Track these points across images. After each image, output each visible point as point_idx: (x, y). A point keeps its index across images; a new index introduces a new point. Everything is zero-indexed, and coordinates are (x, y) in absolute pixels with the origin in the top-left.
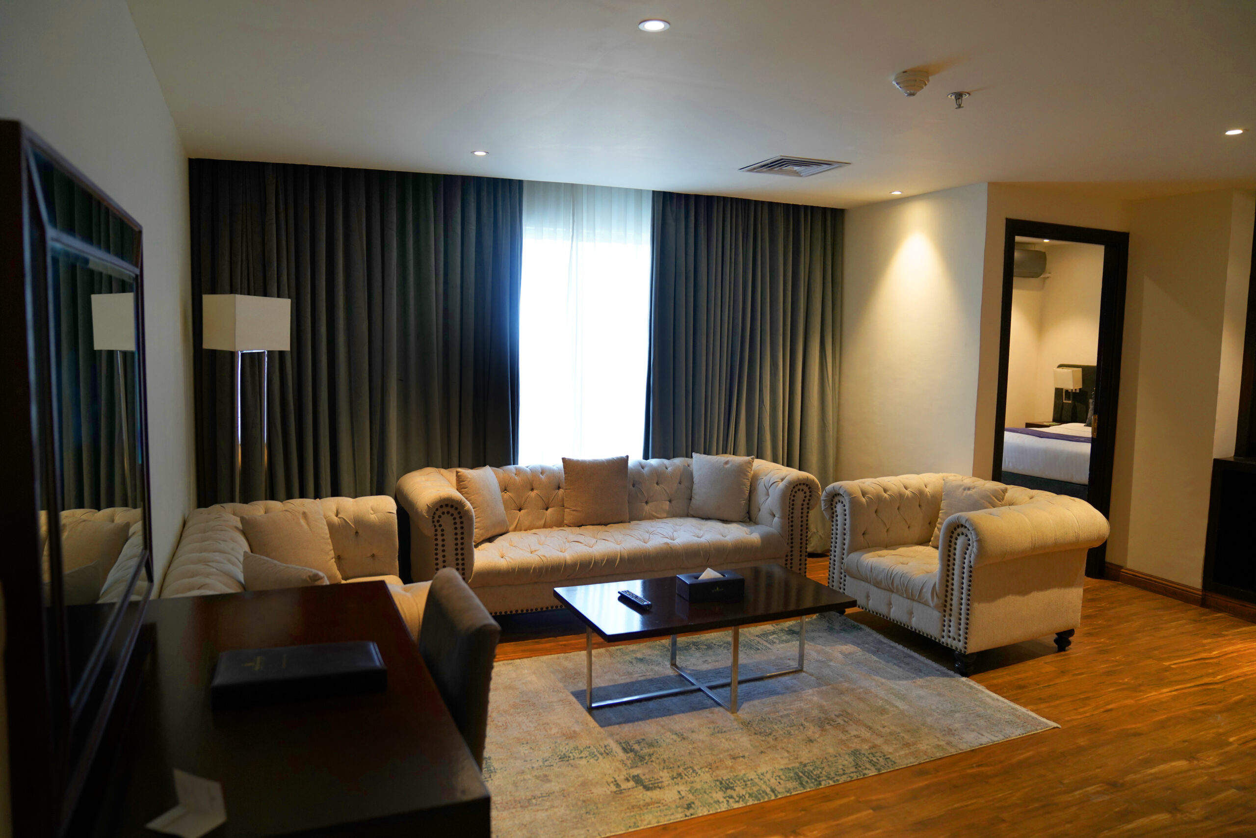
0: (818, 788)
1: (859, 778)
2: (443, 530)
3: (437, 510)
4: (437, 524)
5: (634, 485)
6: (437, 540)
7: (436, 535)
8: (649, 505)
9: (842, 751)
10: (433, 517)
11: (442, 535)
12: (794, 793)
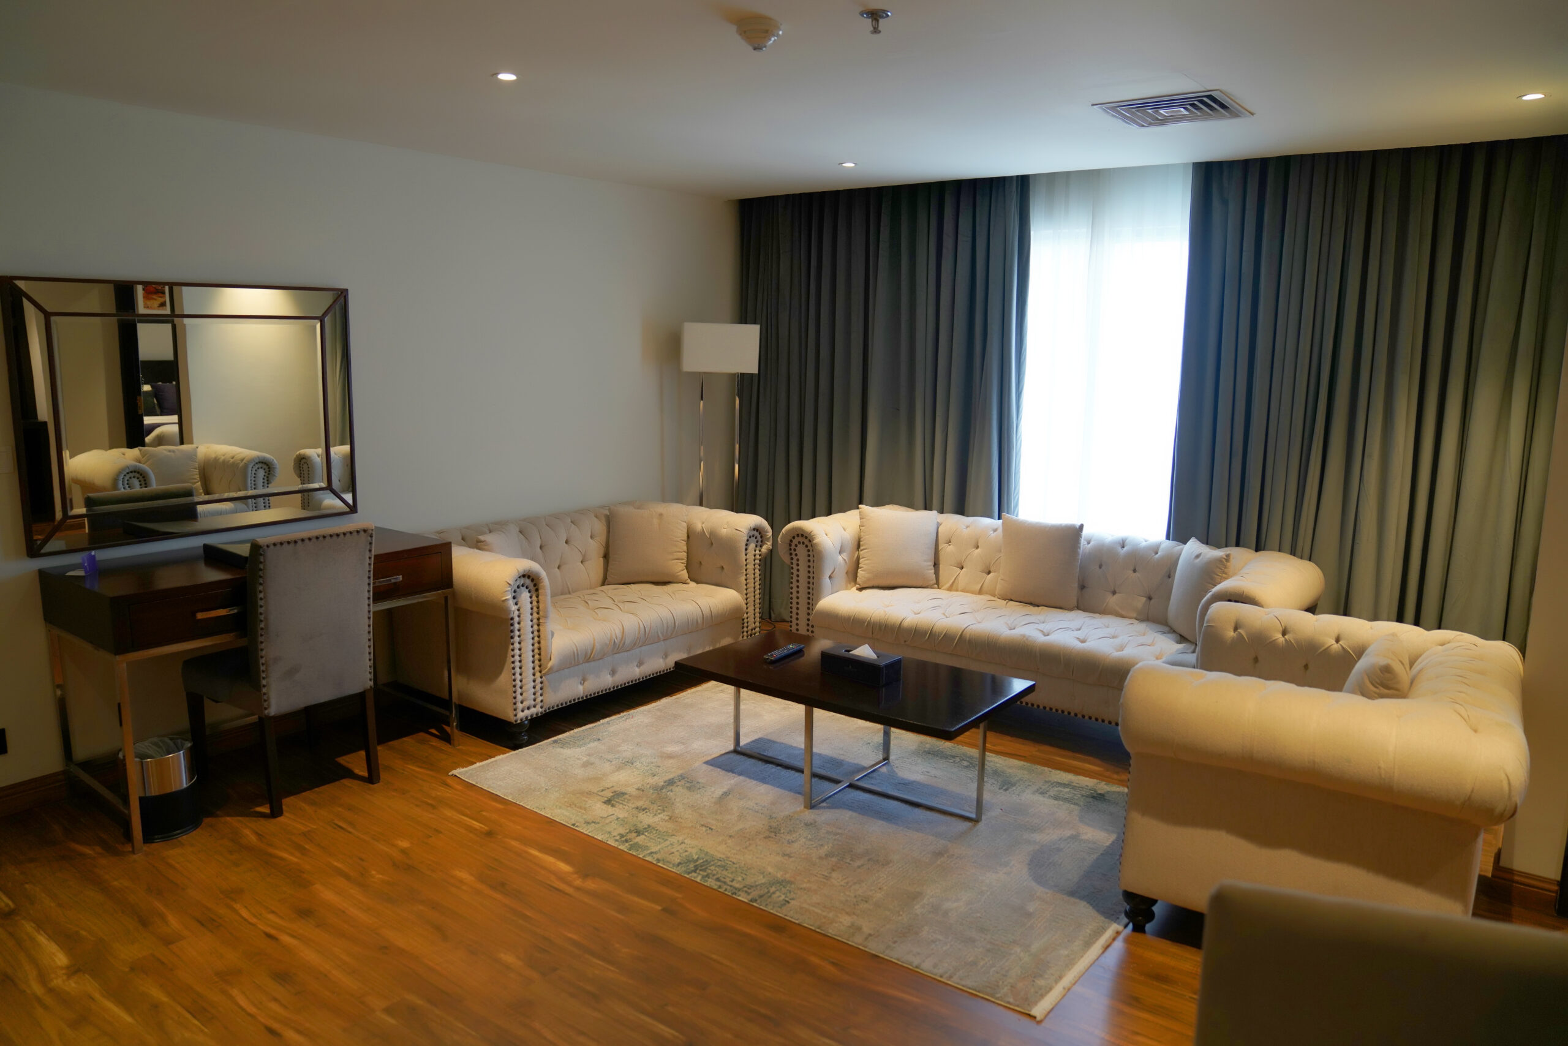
0: (683, 874)
1: (726, 892)
2: (798, 560)
3: (794, 537)
4: (794, 553)
5: (1100, 567)
6: (792, 568)
7: (792, 563)
8: (1117, 596)
9: (779, 875)
10: (790, 545)
11: (798, 565)
12: (659, 864)
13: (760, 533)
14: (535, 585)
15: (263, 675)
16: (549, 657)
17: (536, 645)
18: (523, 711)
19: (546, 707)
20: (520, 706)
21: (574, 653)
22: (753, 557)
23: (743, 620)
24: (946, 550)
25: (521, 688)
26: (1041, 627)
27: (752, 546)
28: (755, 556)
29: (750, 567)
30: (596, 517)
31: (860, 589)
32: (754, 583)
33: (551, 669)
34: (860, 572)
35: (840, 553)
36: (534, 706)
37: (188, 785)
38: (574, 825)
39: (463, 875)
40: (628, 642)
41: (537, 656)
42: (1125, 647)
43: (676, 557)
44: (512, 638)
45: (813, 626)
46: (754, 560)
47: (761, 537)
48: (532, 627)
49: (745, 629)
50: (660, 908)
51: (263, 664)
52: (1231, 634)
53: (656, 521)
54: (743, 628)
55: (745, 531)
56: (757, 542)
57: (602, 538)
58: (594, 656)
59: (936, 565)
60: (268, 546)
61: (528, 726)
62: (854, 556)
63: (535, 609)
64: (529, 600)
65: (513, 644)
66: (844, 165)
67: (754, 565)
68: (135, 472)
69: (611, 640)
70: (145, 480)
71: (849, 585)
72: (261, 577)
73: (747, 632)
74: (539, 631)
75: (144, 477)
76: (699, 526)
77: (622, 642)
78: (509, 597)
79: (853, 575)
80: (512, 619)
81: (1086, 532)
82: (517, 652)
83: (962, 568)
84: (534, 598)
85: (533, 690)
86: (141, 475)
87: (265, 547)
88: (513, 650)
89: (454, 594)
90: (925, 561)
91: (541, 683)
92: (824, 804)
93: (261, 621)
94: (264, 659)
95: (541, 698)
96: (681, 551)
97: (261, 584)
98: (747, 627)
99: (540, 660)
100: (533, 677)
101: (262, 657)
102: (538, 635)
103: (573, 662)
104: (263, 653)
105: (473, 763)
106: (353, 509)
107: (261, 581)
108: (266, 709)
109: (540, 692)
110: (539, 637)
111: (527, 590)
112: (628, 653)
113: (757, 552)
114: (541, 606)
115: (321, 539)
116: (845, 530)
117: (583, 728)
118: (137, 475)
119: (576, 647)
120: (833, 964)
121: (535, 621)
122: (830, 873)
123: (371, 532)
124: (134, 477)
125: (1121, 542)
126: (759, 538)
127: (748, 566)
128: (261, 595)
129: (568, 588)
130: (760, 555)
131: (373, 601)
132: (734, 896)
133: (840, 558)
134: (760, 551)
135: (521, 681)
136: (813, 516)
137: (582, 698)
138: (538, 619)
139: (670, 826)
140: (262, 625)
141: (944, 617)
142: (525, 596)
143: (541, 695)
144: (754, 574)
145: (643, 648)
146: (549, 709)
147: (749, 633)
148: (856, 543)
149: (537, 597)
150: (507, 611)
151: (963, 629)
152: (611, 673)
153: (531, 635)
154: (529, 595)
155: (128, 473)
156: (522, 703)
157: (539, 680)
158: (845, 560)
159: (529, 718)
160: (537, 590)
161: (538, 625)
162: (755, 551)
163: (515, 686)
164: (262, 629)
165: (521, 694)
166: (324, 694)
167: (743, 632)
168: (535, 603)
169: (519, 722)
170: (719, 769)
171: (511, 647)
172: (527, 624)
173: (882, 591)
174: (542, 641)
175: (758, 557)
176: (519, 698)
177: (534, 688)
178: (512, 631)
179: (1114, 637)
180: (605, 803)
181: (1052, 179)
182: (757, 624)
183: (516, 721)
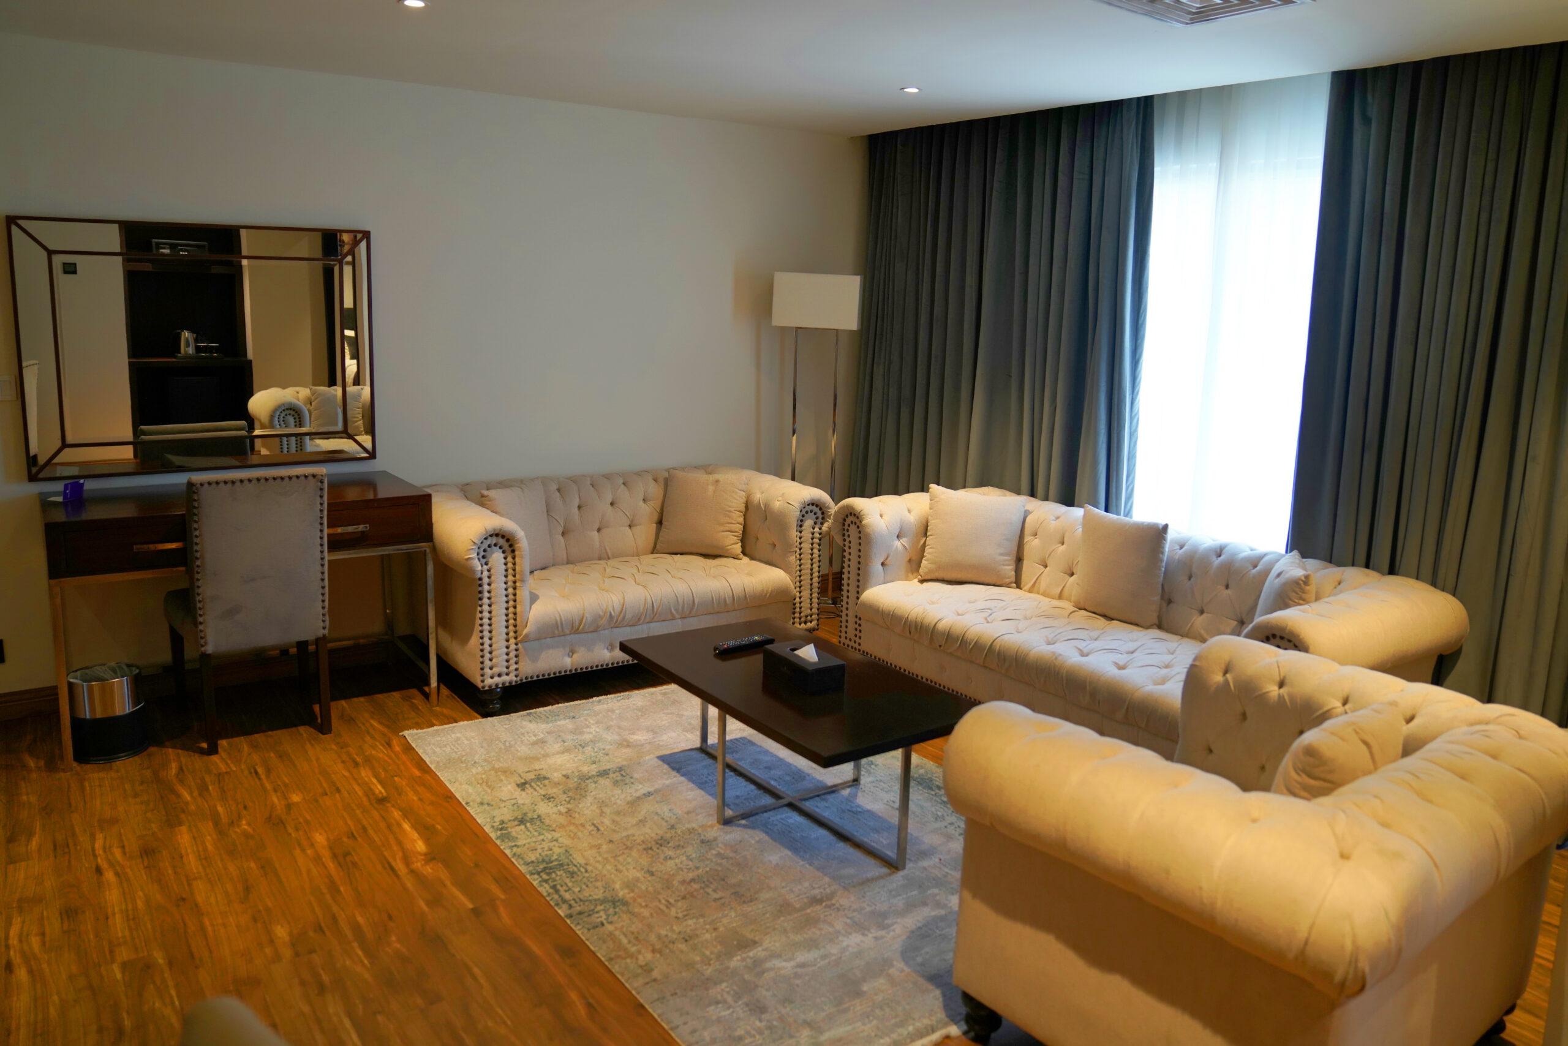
0: (525, 874)
1: (550, 902)
2: (850, 542)
3: (847, 516)
4: (847, 534)
5: (1190, 578)
6: (845, 551)
7: (845, 545)
8: (1205, 615)
9: (621, 894)
10: (844, 525)
11: (850, 548)
12: (513, 860)
13: (821, 509)
14: (511, 546)
15: (200, 612)
16: (525, 623)
17: (511, 610)
18: (492, 677)
19: (522, 676)
20: (488, 672)
21: (557, 622)
22: (811, 535)
23: (794, 604)
24: (1032, 545)
25: (490, 653)
26: (1081, 645)
27: (809, 523)
28: (813, 534)
29: (806, 546)
30: (655, 480)
31: (922, 581)
32: (812, 565)
33: (526, 636)
34: (924, 562)
35: (898, 537)
36: (507, 674)
37: (131, 710)
38: (467, 803)
39: (320, 838)
40: (629, 616)
41: (511, 622)
42: (1169, 680)
43: (727, 529)
44: (481, 599)
45: (860, 619)
46: (812, 539)
47: (823, 513)
48: (506, 590)
49: (797, 615)
50: (471, 906)
51: (200, 601)
52: (1218, 678)
53: (711, 488)
54: (794, 613)
55: (797, 505)
56: (817, 518)
57: (656, 504)
58: (584, 627)
59: (1019, 560)
60: (202, 485)
61: (500, 694)
62: (918, 542)
63: (510, 571)
64: (503, 561)
65: (481, 606)
66: (906, 90)
67: (812, 544)
68: (291, 409)
69: (605, 613)
70: (299, 418)
71: (910, 575)
72: (195, 515)
73: (800, 618)
74: (515, 595)
75: (298, 415)
76: (758, 497)
77: (621, 616)
78: (474, 555)
79: (914, 564)
80: (480, 579)
81: (1171, 535)
82: (486, 615)
83: (1046, 566)
84: (510, 559)
85: (506, 657)
86: (296, 412)
87: (199, 486)
88: (481, 612)
89: (434, 549)
90: (1001, 554)
91: (516, 650)
92: (743, 822)
93: (197, 558)
94: (201, 596)
95: (515, 666)
96: (733, 521)
97: (196, 522)
98: (800, 613)
99: (515, 626)
100: (506, 643)
101: (199, 594)
102: (513, 600)
103: (556, 632)
104: (200, 591)
105: (433, 725)
106: (372, 455)
107: (196, 518)
108: (202, 646)
109: (515, 659)
110: (515, 601)
111: (501, 551)
112: (633, 628)
113: (817, 529)
114: (518, 568)
115: (263, 481)
116: (909, 511)
117: (572, 703)
118: (292, 413)
119: (560, 616)
120: (589, 1006)
121: (510, 584)
122: (678, 901)
123: (321, 478)
124: (290, 414)
125: (1218, 550)
126: (819, 514)
127: (802, 545)
128: (197, 533)
129: (607, 553)
130: (820, 534)
131: (328, 548)
132: (556, 908)
133: (897, 544)
134: (820, 529)
135: (490, 646)
136: (877, 494)
137: (570, 671)
138: (515, 582)
139: (562, 820)
140: (198, 563)
141: (985, 621)
142: (497, 557)
143: (516, 663)
144: (812, 555)
145: (653, 625)
146: (526, 678)
147: (803, 619)
148: (923, 528)
149: (514, 558)
150: (472, 570)
151: (995, 638)
152: (610, 647)
153: (505, 599)
154: (503, 555)
155: (284, 410)
156: (491, 668)
157: (513, 647)
158: (904, 546)
159: (500, 686)
160: (513, 551)
161: (515, 589)
162: (814, 529)
163: (482, 650)
164: (198, 566)
165: (491, 660)
166: (269, 637)
167: (794, 618)
168: (510, 565)
169: (487, 688)
170: (666, 766)
171: (479, 609)
172: (499, 586)
173: (949, 586)
174: (518, 606)
175: (817, 535)
176: (488, 663)
177: (507, 654)
178: (480, 592)
179: (1167, 667)
180: (518, 785)
181: (1183, 99)
182: (815, 610)
183: (483, 687)
